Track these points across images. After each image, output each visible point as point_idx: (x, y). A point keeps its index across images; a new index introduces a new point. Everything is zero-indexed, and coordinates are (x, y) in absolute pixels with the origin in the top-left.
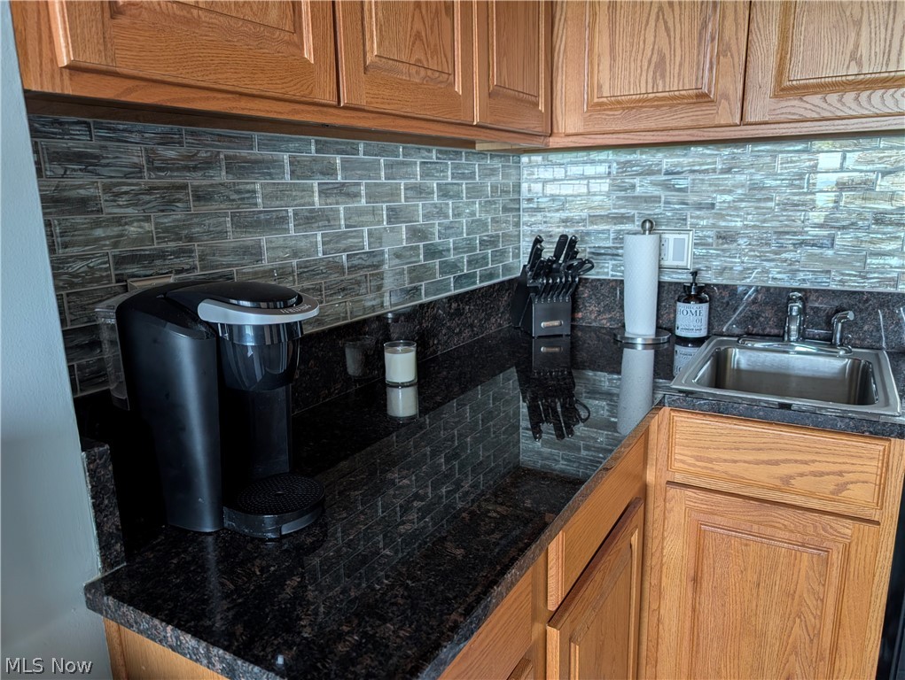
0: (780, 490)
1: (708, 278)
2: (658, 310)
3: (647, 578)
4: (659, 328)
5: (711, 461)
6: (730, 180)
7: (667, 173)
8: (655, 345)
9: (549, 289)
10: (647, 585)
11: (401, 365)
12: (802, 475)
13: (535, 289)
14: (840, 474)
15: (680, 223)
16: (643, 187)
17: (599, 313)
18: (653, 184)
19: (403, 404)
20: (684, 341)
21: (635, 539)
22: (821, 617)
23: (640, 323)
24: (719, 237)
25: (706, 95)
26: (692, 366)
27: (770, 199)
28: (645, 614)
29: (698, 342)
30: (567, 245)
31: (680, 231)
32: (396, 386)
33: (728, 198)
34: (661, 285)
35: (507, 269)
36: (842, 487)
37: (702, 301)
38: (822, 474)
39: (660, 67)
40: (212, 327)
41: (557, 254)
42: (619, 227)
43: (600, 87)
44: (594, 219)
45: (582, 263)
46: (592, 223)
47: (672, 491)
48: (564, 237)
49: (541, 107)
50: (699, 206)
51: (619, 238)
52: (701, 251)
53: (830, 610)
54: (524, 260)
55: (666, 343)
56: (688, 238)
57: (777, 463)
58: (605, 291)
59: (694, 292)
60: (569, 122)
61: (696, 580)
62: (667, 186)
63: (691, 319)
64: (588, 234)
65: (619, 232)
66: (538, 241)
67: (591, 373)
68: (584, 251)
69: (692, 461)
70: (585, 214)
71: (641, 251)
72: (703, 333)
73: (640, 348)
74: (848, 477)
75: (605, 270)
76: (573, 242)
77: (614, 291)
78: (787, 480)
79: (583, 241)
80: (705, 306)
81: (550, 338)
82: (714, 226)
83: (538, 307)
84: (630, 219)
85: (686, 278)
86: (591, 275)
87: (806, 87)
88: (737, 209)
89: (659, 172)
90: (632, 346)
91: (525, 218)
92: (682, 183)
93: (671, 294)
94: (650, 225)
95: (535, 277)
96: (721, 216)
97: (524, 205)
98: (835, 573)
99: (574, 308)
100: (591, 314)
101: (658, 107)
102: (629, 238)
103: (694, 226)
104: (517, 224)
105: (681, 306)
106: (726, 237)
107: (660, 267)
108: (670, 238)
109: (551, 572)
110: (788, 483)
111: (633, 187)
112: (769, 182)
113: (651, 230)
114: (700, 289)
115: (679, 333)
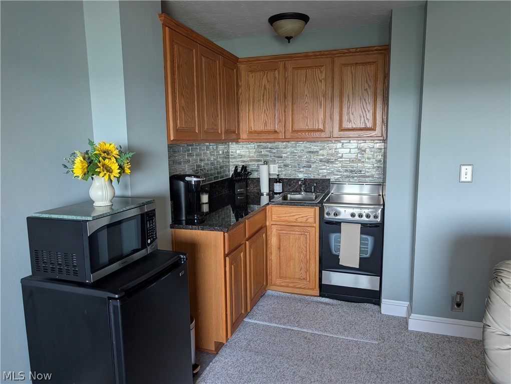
0: (295, 222)
1: (282, 177)
2: (269, 186)
3: (268, 251)
4: (270, 191)
5: (280, 217)
6: (285, 151)
7: (270, 148)
8: (268, 194)
9: (240, 180)
10: (268, 253)
11: (205, 198)
12: (299, 218)
13: (236, 180)
14: (307, 216)
15: (274, 162)
16: (264, 152)
17: (254, 187)
18: (266, 151)
19: (205, 208)
20: (277, 193)
21: (264, 235)
22: (306, 251)
23: (265, 189)
24: (284, 165)
25: (277, 131)
26: (278, 198)
27: (296, 156)
28: (268, 261)
29: (279, 193)
30: (244, 168)
31: (274, 164)
32: (204, 203)
33: (286, 155)
34: (270, 179)
35: (226, 175)
36: (307, 219)
37: (280, 182)
38: (303, 217)
39: (266, 124)
40: (188, 181)
41: (242, 170)
42: (258, 163)
43: (251, 128)
44: (251, 161)
45: (249, 173)
46: (251, 162)
47: (273, 226)
48: (243, 166)
49: (237, 132)
50: (279, 157)
51: (258, 166)
52: (280, 169)
53: (308, 249)
54: (232, 173)
55: (272, 194)
56: (277, 166)
57: (294, 216)
58: (255, 181)
59: (278, 180)
60: (244, 136)
61: (279, 248)
62: (270, 152)
63: (278, 188)
64: (249, 165)
65: (258, 164)
66: (236, 167)
67: (252, 206)
68: (249, 169)
69: (276, 218)
70: (249, 159)
71: (264, 169)
72: (281, 191)
73: (265, 195)
74: (308, 217)
75: (255, 175)
76: (246, 167)
77: (258, 180)
78: (296, 219)
79: (248, 167)
80: (281, 184)
81: (241, 194)
82: (283, 163)
83: (237, 185)
84: (261, 161)
85: (276, 177)
86: (251, 177)
87: (298, 131)
88: (288, 158)
89: (268, 148)
90: (263, 195)
91: (231, 160)
92: (274, 151)
93: (272, 182)
94: (266, 163)
95: (236, 177)
96: (285, 160)
97: (230, 156)
98: (308, 240)
99: (247, 187)
100: (251, 188)
101: (266, 133)
102: (261, 166)
103: (278, 163)
104: (229, 162)
105: (275, 184)
106: (286, 166)
107: (269, 174)
108: (272, 166)
109: (247, 230)
110: (297, 220)
111: (261, 152)
112: (295, 151)
113: (266, 164)
114: (280, 179)
115: (275, 191)
